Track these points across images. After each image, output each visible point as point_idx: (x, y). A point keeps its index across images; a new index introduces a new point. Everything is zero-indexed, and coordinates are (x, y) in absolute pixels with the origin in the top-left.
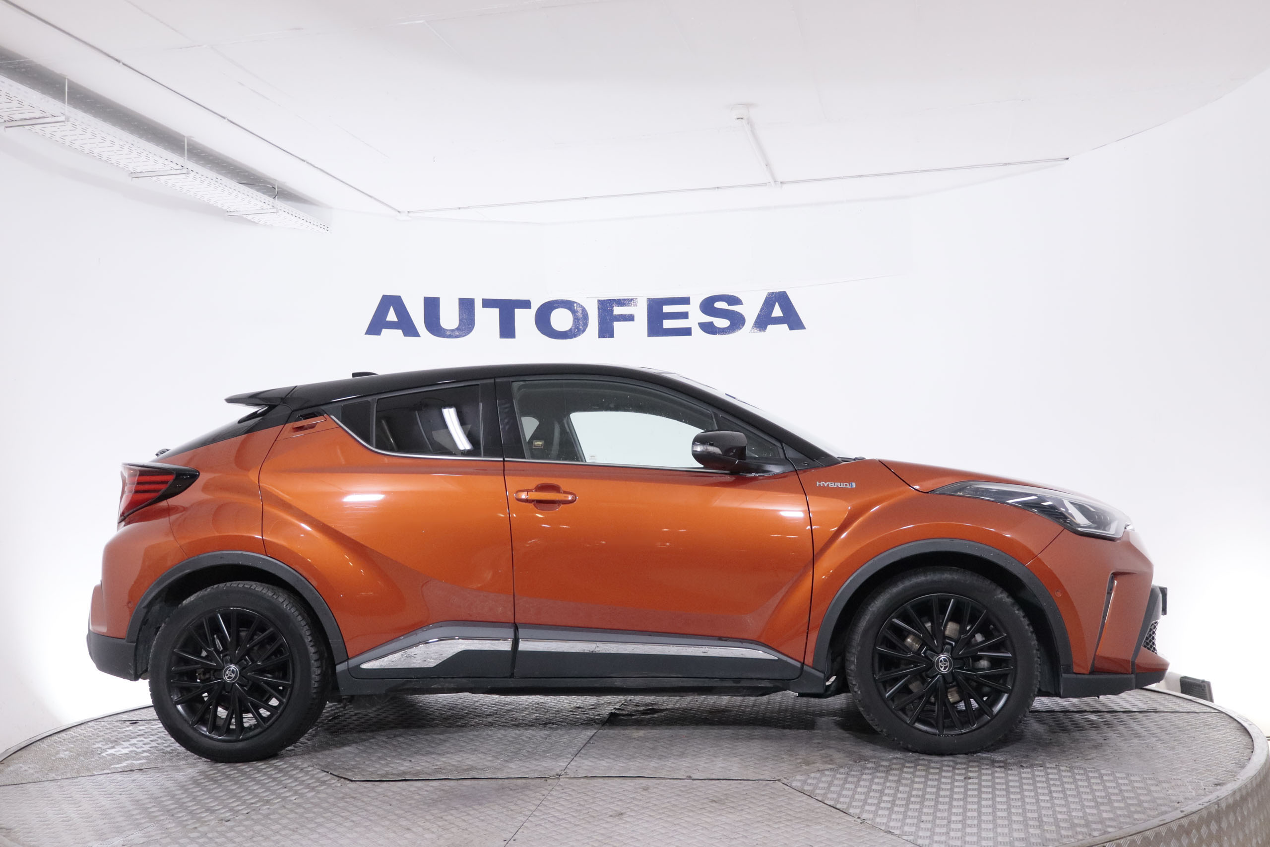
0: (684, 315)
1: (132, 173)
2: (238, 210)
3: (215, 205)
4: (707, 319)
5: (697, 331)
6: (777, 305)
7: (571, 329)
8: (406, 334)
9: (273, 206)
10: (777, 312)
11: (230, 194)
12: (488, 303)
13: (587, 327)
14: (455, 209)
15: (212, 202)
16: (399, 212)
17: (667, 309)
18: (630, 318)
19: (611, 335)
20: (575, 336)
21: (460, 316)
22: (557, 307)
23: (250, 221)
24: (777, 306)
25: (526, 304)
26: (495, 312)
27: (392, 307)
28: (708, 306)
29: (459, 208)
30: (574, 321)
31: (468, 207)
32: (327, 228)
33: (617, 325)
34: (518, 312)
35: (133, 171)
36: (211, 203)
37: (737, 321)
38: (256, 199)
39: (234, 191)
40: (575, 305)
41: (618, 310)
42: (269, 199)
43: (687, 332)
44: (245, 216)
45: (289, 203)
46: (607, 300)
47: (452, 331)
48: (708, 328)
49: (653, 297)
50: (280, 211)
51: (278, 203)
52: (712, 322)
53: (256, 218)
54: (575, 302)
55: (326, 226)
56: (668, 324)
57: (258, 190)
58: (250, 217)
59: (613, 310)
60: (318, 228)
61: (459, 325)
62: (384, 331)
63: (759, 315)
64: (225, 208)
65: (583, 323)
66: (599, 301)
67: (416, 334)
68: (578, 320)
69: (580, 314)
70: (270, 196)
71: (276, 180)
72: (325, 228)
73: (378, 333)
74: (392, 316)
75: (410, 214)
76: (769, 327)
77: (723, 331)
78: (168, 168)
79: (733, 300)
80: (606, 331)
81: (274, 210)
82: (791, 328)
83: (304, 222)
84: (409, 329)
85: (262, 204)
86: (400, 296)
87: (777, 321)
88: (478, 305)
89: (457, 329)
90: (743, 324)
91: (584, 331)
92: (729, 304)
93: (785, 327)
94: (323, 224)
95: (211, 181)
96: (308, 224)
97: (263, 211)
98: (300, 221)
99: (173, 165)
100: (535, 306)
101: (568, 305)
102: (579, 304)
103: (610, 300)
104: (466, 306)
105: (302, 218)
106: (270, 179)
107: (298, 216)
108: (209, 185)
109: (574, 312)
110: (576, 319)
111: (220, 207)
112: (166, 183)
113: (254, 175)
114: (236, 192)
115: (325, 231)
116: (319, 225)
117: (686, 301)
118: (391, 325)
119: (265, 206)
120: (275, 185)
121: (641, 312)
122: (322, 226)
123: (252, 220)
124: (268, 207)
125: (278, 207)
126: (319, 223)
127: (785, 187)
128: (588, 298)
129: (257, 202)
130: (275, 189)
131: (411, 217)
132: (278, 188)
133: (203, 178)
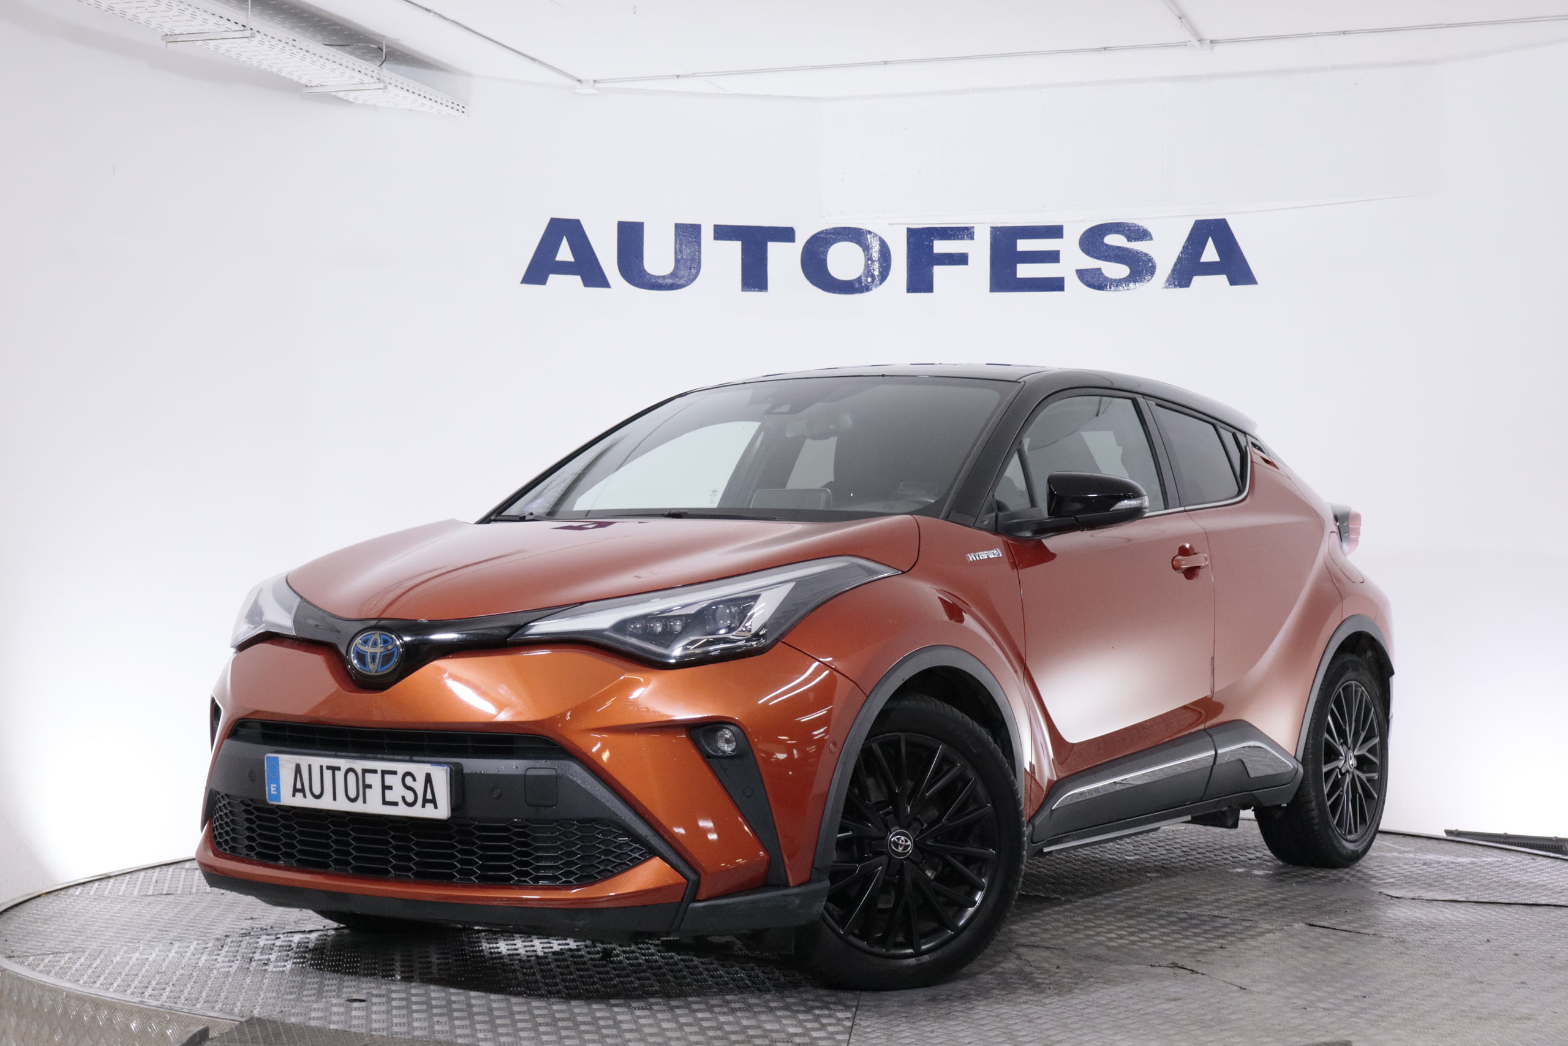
0: (1053, 257)
1: (167, 35)
2: (323, 84)
3: (289, 77)
4: (1091, 263)
5: (1072, 282)
6: (1210, 240)
7: (860, 277)
9: (378, 79)
10: (1210, 254)
11: (313, 62)
12: (723, 233)
13: (887, 274)
14: (671, 77)
15: (284, 74)
16: (579, 81)
17: (1024, 245)
18: (961, 259)
19: (928, 288)
20: (867, 289)
21: (676, 253)
22: (839, 240)
23: (341, 100)
24: (1210, 246)
25: (786, 234)
26: (735, 248)
27: (565, 238)
28: (1092, 241)
29: (678, 76)
30: (866, 263)
31: (693, 75)
32: (462, 108)
33: (940, 272)
34: (774, 249)
35: (168, 33)
36: (282, 75)
37: (1141, 268)
38: (354, 69)
40: (869, 236)
41: (941, 247)
42: (373, 68)
43: (1056, 285)
44: (333, 94)
45: (403, 68)
46: (923, 229)
47: (664, 277)
48: (1093, 280)
49: (1000, 225)
50: (389, 87)
51: (388, 72)
52: (1099, 269)
53: (351, 97)
54: (870, 232)
55: (461, 105)
56: (1025, 271)
57: (352, 53)
58: (340, 95)
59: (933, 246)
60: (449, 110)
61: (674, 270)
62: (552, 278)
63: (1179, 258)
64: (303, 81)
65: (881, 266)
66: (909, 230)
67: (604, 283)
68: (874, 261)
69: (876, 253)
70: (371, 60)
71: (383, 36)
72: (460, 108)
73: (542, 281)
74: (565, 254)
75: (597, 85)
76: (1197, 280)
77: (1118, 283)
78: (222, 28)
79: (1139, 234)
80: (920, 281)
81: (381, 85)
82: (1233, 282)
83: (426, 101)
84: (594, 276)
85: (362, 76)
86: (578, 221)
87: (1210, 269)
88: (707, 234)
89: (673, 275)
90: (1152, 273)
91: (883, 279)
92: (1129, 239)
93: (1223, 279)
94: (455, 104)
95: (285, 45)
96: (432, 103)
97: (363, 86)
98: (420, 100)
99: (231, 25)
100: (802, 237)
101: (856, 235)
102: (876, 235)
103: (927, 229)
104: (687, 234)
105: (423, 94)
106: (374, 34)
107: (417, 92)
108: (283, 50)
109: (866, 248)
110: (869, 258)
111: (296, 80)
112: (217, 48)
113: (350, 29)
114: (321, 60)
115: (459, 113)
116: (451, 105)
117: (1055, 232)
118: (564, 269)
119: (366, 79)
120: (382, 44)
121: (979, 250)
122: (455, 106)
123: (345, 98)
124: (372, 81)
125: (387, 80)
126: (450, 101)
127: (1218, 48)
128: (890, 224)
129: (356, 74)
130: (382, 50)
131: (597, 89)
132: (387, 47)
133: (274, 42)
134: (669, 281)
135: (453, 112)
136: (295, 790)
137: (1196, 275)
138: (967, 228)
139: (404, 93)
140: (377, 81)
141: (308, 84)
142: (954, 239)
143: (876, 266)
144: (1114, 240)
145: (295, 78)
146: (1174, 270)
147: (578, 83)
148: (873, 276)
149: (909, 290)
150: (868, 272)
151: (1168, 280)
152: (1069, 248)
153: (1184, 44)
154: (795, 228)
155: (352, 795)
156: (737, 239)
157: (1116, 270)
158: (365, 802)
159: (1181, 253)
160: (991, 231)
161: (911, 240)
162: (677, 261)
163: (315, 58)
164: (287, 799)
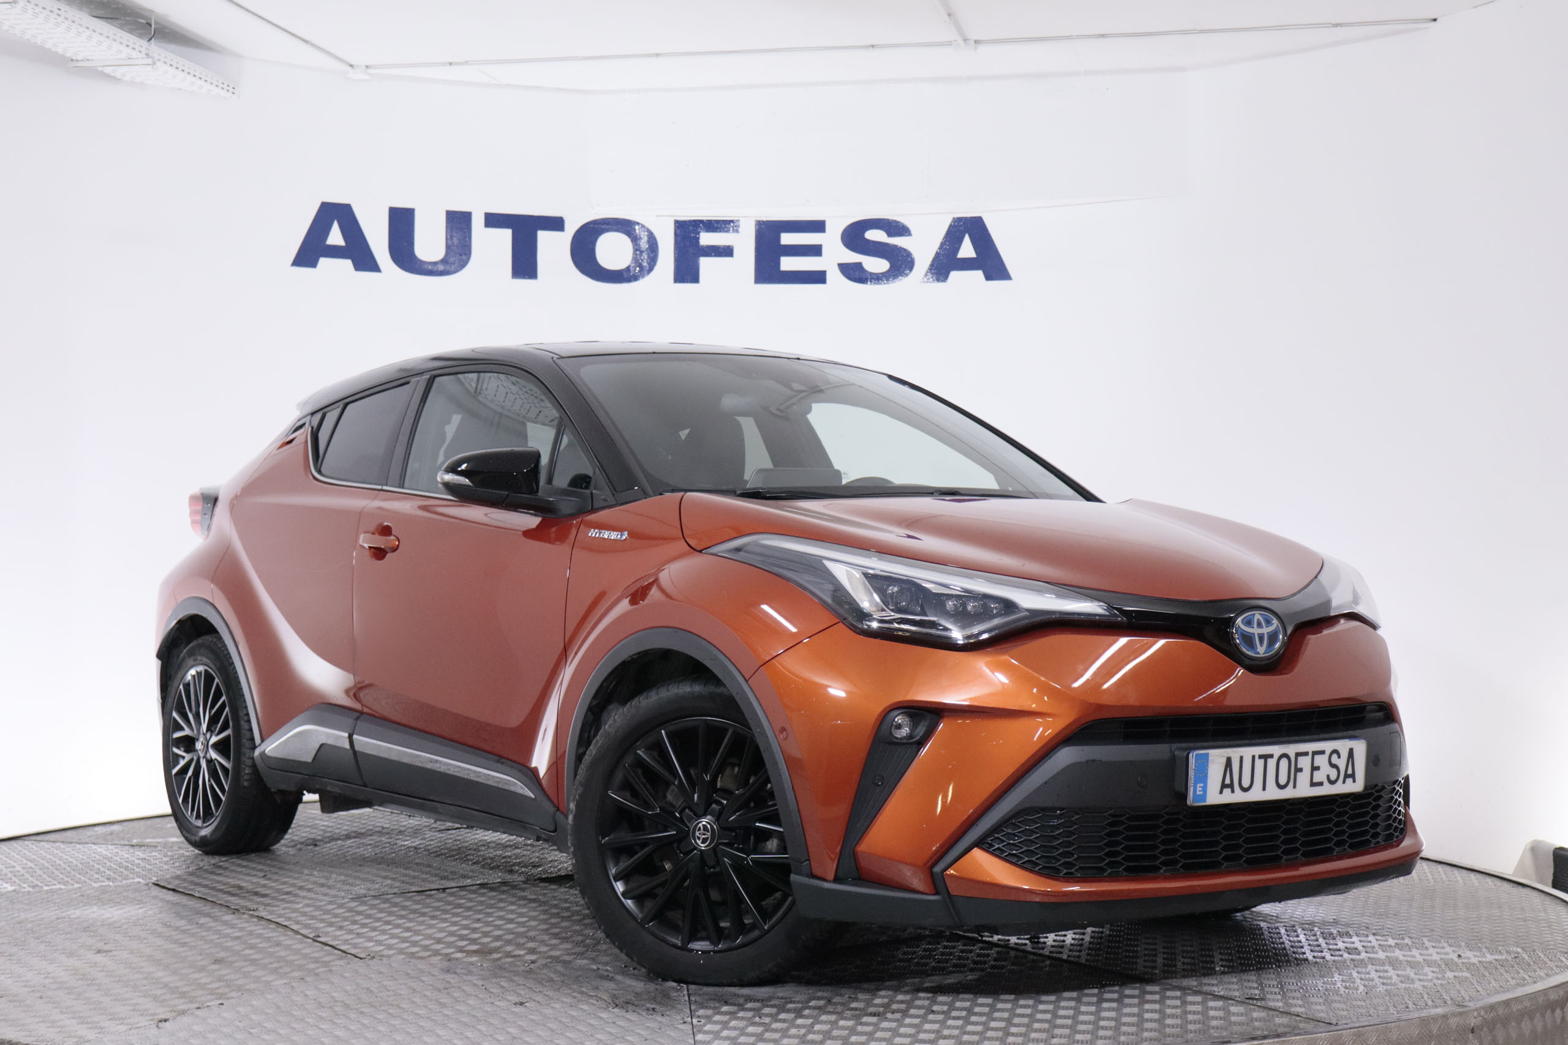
0: (815, 251)
2: (88, 58)
3: (54, 50)
4: (853, 257)
5: (834, 276)
6: (967, 237)
7: (629, 267)
8: (358, 267)
9: (147, 54)
10: (967, 250)
11: (79, 34)
12: (493, 220)
13: (655, 264)
14: (444, 64)
15: (49, 45)
16: (351, 66)
17: (787, 239)
18: (726, 252)
19: (695, 279)
20: (635, 278)
21: (446, 239)
22: (608, 231)
23: (108, 76)
24: (967, 242)
25: (556, 224)
26: (505, 236)
27: (336, 222)
28: (854, 236)
29: (451, 64)
30: (635, 253)
31: (466, 63)
32: (232, 89)
33: (706, 264)
34: (544, 238)
36: (46, 46)
37: (901, 263)
38: (121, 43)
39: (87, 30)
40: (637, 227)
41: (707, 239)
42: (141, 43)
43: (818, 277)
44: (100, 69)
45: (172, 46)
46: (690, 221)
47: (435, 263)
48: (855, 273)
49: (764, 219)
50: (158, 62)
51: (156, 48)
52: (860, 264)
53: (118, 73)
54: (638, 224)
55: (231, 86)
56: (788, 264)
57: (121, 27)
58: (108, 70)
59: (698, 238)
60: (218, 90)
61: (446, 255)
62: (323, 262)
63: (937, 254)
64: (69, 54)
65: (649, 257)
66: (676, 222)
67: (375, 267)
68: (642, 252)
69: (644, 244)
70: (140, 36)
71: (152, 11)
72: (230, 89)
73: (313, 264)
74: (335, 237)
75: (370, 71)
76: (954, 275)
77: (877, 278)
79: (896, 228)
80: (686, 272)
81: (150, 61)
82: (988, 277)
83: (194, 79)
84: (365, 261)
85: (129, 50)
86: (349, 205)
87: (967, 265)
88: (478, 222)
89: (444, 261)
90: (911, 268)
91: (651, 269)
92: (890, 235)
93: (979, 274)
94: (227, 84)
95: (50, 14)
96: (201, 83)
97: (130, 62)
98: (190, 78)
100: (572, 227)
101: (625, 226)
102: (643, 226)
103: (694, 221)
104: (458, 224)
105: (192, 73)
106: (141, 8)
107: (187, 70)
108: (47, 19)
109: (635, 239)
110: (637, 249)
111: (61, 54)
113: (117, 3)
114: (88, 32)
115: (230, 94)
116: (220, 85)
117: (818, 226)
118: (335, 252)
119: (134, 54)
120: (151, 19)
121: (744, 243)
122: (225, 86)
123: (112, 74)
124: (140, 55)
125: (156, 56)
126: (221, 81)
127: (982, 48)
128: (658, 216)
129: (123, 48)
130: (151, 25)
131: (370, 74)
132: (156, 23)
133: (37, 10)
134: (441, 268)
135: (223, 93)
136: (1224, 786)
137: (953, 270)
138: (732, 221)
139: (172, 70)
140: (145, 56)
141: (74, 58)
142: (720, 231)
143: (645, 256)
144: (875, 235)
145: (60, 51)
146: (932, 265)
147: (350, 69)
148: (640, 266)
149: (675, 281)
150: (636, 260)
151: (926, 275)
152: (831, 242)
153: (949, 44)
154: (565, 218)
155: (1283, 781)
156: (507, 227)
157: (876, 265)
158: (1295, 787)
159: (940, 248)
160: (756, 225)
161: (678, 232)
162: (448, 247)
163: (81, 29)
164: (1214, 796)
